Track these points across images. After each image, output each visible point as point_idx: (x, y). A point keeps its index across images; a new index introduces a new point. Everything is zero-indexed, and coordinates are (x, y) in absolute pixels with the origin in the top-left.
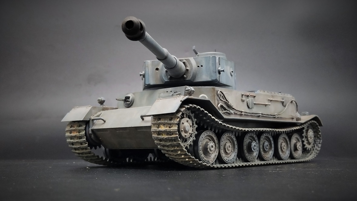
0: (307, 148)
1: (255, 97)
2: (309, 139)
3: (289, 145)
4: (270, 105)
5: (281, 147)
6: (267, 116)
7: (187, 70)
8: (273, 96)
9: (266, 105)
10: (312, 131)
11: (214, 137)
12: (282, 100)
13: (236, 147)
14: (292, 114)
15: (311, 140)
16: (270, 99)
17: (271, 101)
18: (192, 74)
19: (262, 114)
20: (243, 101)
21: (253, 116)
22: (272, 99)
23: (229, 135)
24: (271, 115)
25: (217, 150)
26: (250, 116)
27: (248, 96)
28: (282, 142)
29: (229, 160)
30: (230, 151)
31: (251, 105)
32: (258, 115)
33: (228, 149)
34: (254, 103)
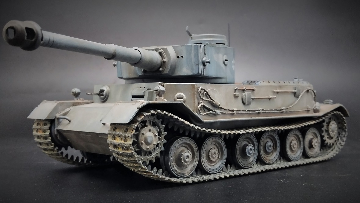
0: (327, 143)
1: (253, 90)
2: (331, 133)
3: (302, 143)
4: (275, 98)
5: (290, 146)
6: (271, 112)
7: (164, 62)
8: (280, 87)
9: (270, 99)
10: (335, 123)
11: (192, 144)
12: (294, 91)
13: (225, 152)
14: (308, 106)
15: (334, 134)
16: (276, 91)
17: (277, 93)
18: (169, 67)
19: (263, 110)
20: (236, 97)
21: (250, 113)
22: (278, 91)
23: (214, 140)
24: (277, 110)
25: (197, 159)
26: (246, 113)
27: (244, 90)
28: (292, 140)
29: (213, 170)
30: (216, 159)
31: (247, 102)
32: (257, 112)
33: (212, 156)
34: (252, 97)
